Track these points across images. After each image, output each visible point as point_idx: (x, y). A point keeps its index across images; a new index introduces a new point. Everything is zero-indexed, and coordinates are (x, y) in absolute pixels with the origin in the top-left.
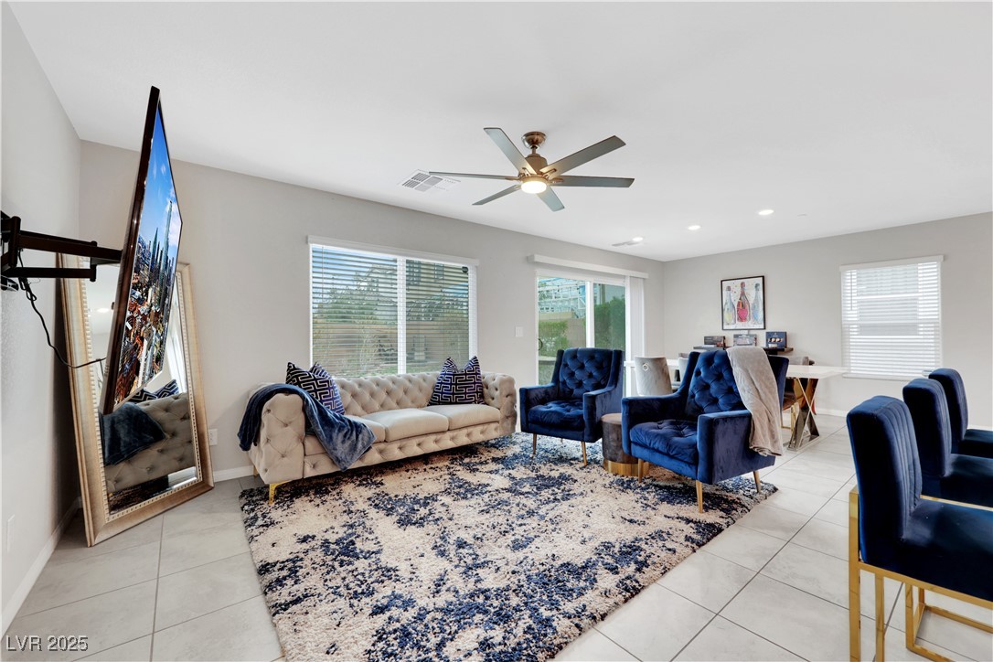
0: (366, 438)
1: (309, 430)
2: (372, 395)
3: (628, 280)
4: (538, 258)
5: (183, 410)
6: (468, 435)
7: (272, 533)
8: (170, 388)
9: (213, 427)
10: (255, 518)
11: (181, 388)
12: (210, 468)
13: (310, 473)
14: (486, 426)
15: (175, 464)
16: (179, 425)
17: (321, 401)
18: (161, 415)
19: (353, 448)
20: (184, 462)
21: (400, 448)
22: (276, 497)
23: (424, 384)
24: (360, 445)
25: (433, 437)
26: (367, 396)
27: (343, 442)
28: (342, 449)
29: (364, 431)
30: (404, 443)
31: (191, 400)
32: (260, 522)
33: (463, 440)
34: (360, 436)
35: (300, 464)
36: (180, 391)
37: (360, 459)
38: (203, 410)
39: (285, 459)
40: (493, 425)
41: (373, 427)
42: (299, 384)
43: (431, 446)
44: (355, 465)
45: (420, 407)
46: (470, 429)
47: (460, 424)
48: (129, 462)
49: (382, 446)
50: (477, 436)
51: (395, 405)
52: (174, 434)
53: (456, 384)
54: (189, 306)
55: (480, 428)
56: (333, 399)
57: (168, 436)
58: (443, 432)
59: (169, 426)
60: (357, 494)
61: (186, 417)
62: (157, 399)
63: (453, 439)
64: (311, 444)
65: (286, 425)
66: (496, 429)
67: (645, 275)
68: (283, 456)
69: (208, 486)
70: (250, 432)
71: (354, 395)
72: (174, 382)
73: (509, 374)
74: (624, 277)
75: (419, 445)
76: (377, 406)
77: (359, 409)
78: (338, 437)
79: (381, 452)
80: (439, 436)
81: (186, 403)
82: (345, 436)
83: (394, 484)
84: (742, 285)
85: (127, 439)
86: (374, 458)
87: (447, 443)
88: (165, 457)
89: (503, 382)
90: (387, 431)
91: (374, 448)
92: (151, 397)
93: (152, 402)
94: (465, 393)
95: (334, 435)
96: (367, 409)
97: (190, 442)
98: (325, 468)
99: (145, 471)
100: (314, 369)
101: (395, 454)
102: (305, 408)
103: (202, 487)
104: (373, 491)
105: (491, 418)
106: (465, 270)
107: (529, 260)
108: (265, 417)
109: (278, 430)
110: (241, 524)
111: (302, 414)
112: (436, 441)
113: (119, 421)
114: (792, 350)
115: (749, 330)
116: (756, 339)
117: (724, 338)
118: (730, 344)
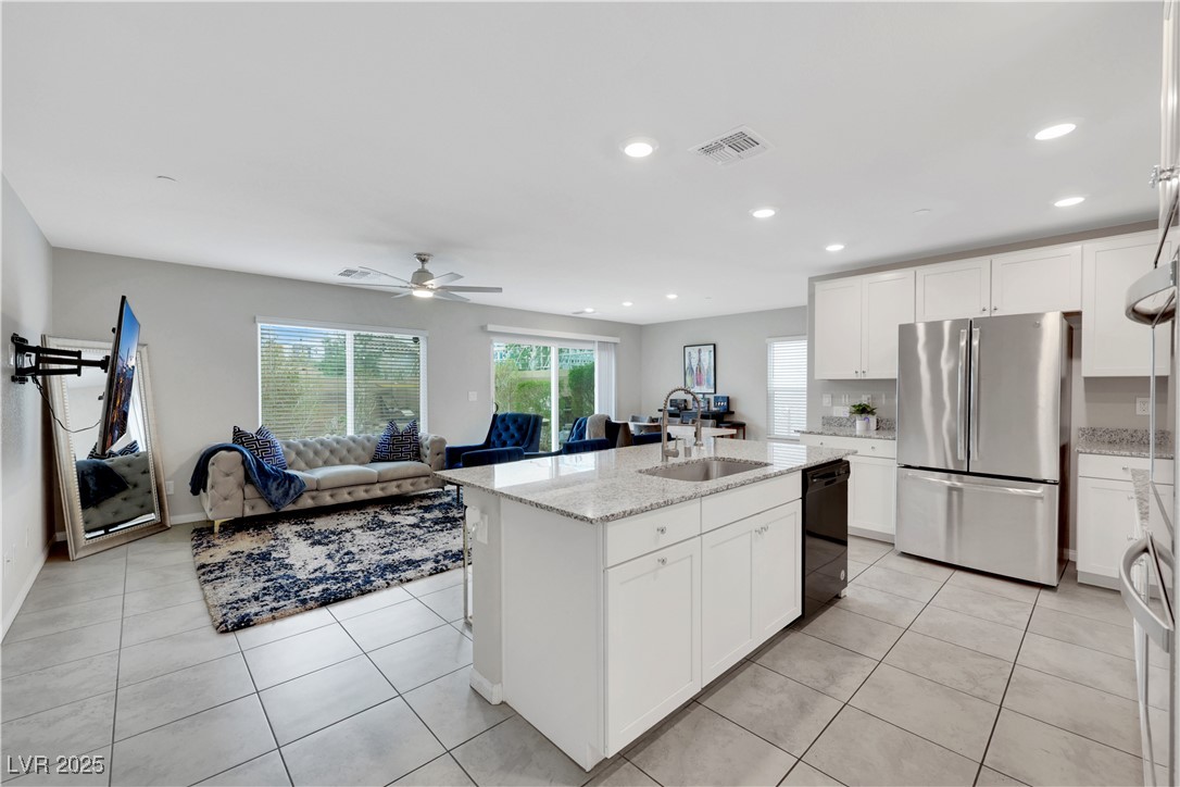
0: (298, 487)
1: (248, 479)
2: (316, 453)
3: (597, 344)
4: (491, 328)
5: (143, 466)
6: (398, 486)
7: (212, 551)
8: (132, 447)
9: (169, 480)
10: (201, 544)
11: (142, 448)
12: (167, 513)
13: (248, 512)
14: (415, 480)
15: (137, 510)
16: (140, 478)
17: (262, 458)
18: (123, 470)
19: (286, 494)
20: (145, 509)
21: (332, 496)
22: (220, 532)
23: (368, 444)
24: (292, 492)
25: (364, 488)
26: (311, 455)
27: (277, 489)
28: (276, 494)
29: (297, 481)
30: (335, 491)
31: (150, 457)
32: (205, 545)
33: (393, 490)
34: (293, 485)
35: (240, 505)
36: (141, 450)
37: (294, 502)
38: (161, 465)
39: (228, 502)
40: (424, 479)
41: (306, 478)
42: (242, 443)
43: (361, 494)
44: (290, 508)
45: (362, 464)
46: (400, 482)
47: (388, 478)
48: (97, 507)
49: (314, 493)
50: (407, 487)
51: (337, 462)
52: (135, 486)
53: (393, 444)
54: (147, 379)
55: (410, 481)
56: (274, 456)
57: (131, 487)
58: (373, 483)
59: (130, 479)
60: (287, 530)
61: (146, 472)
62: (120, 457)
63: (382, 489)
64: (249, 490)
65: (228, 475)
66: (426, 482)
67: (616, 340)
68: (226, 499)
69: (165, 526)
70: (199, 481)
71: (299, 453)
72: (135, 442)
73: (441, 435)
74: (594, 342)
75: (349, 493)
76: (320, 463)
77: (303, 465)
78: (273, 486)
79: (313, 498)
80: (368, 487)
81: (146, 460)
82: (279, 484)
83: (321, 524)
84: (700, 350)
85: (95, 488)
86: (306, 502)
87: (377, 492)
88: (128, 504)
89: (433, 442)
90: (318, 482)
91: (306, 495)
92: (115, 455)
93: (116, 458)
94: (402, 452)
95: (270, 484)
96: (311, 466)
97: (150, 492)
98: (262, 509)
99: (110, 515)
100: (259, 432)
101: (327, 500)
102: (244, 461)
103: (160, 527)
104: (303, 527)
105: (420, 472)
106: (416, 340)
107: (483, 329)
108: (210, 469)
109: (221, 479)
110: (190, 548)
111: (242, 468)
112: (366, 491)
113: (89, 474)
114: (733, 413)
115: (704, 394)
116: (709, 403)
117: (685, 401)
118: (690, 406)
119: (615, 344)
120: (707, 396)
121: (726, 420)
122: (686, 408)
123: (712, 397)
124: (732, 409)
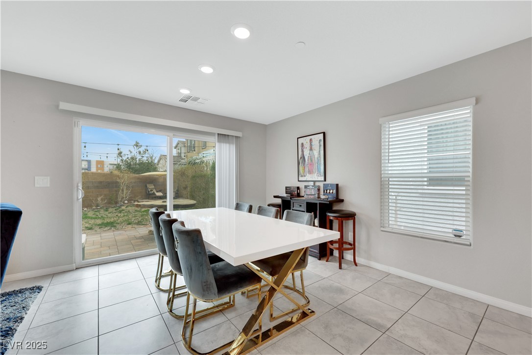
4: (63, 106)
84: (311, 140)
107: (59, 109)
114: (342, 201)
115: (314, 182)
116: (319, 190)
117: (298, 188)
118: (302, 194)
119: (237, 137)
120: (317, 184)
121: (335, 208)
122: (299, 195)
123: (321, 185)
124: (341, 197)
